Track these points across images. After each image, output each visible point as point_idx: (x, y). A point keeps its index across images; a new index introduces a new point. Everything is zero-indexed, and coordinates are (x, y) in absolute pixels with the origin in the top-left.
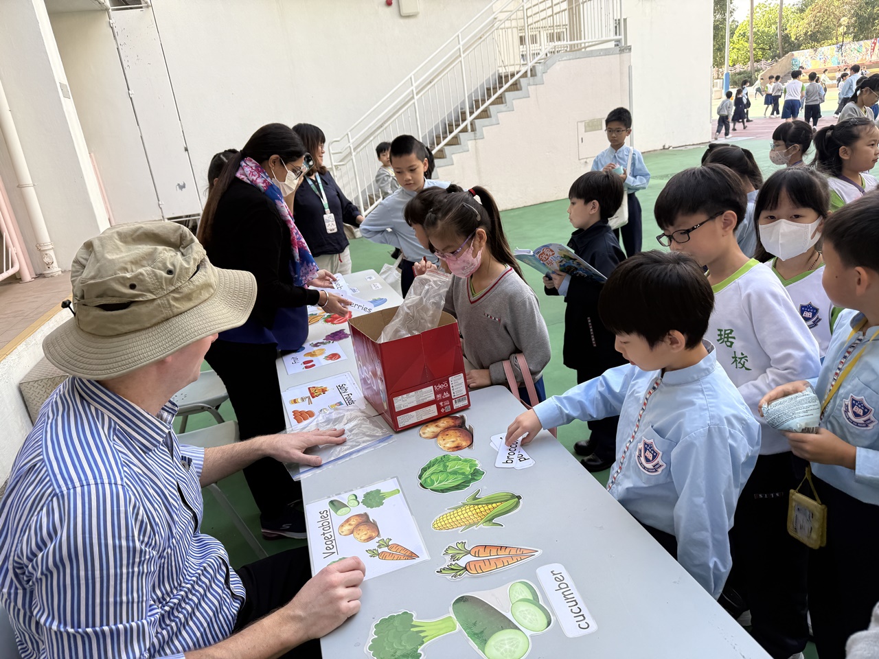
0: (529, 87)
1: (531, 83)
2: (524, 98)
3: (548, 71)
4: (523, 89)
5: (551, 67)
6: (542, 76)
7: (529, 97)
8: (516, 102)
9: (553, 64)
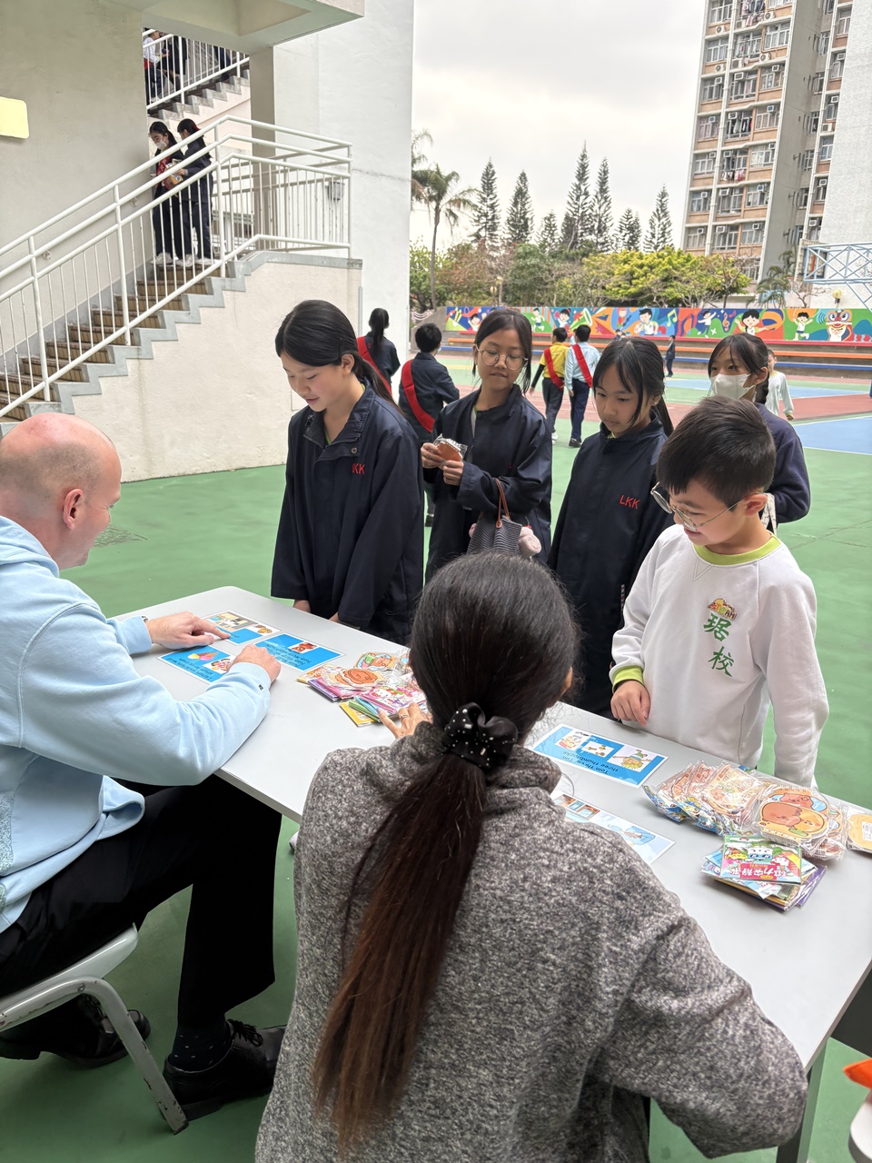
0: (223, 292)
1: (228, 287)
2: (216, 307)
3: (252, 273)
4: (215, 293)
5: (256, 268)
6: (244, 279)
7: (224, 307)
8: (203, 312)
9: (260, 266)
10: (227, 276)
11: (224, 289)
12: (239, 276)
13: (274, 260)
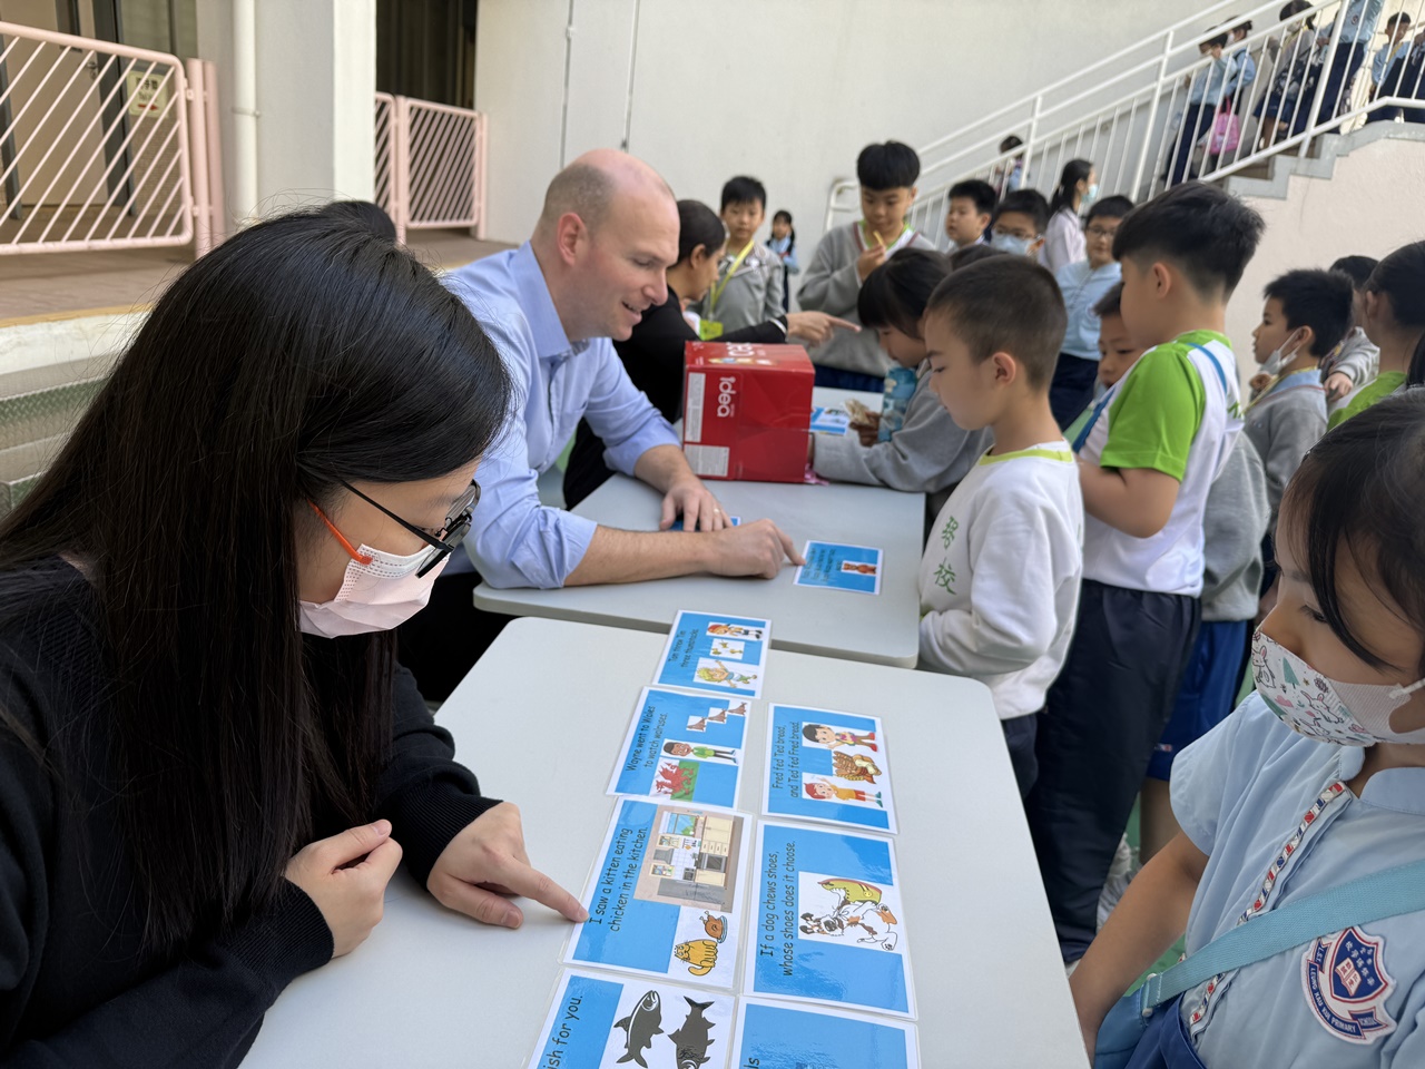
0: (1292, 178)
1: (1300, 171)
2: (1272, 197)
3: (1352, 154)
4: (1276, 178)
5: (1363, 145)
6: (1332, 162)
7: (1284, 198)
11: (1294, 173)
12: (1326, 155)
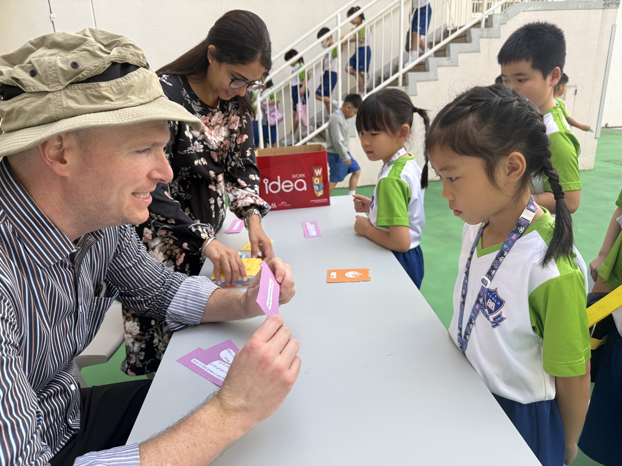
0: (481, 40)
1: (484, 35)
2: (472, 52)
4: (473, 41)
5: (512, 17)
6: (499, 28)
7: (479, 52)
8: (461, 57)
9: (515, 15)
10: (486, 26)
11: (481, 37)
12: (496, 25)
13: (529, 9)
